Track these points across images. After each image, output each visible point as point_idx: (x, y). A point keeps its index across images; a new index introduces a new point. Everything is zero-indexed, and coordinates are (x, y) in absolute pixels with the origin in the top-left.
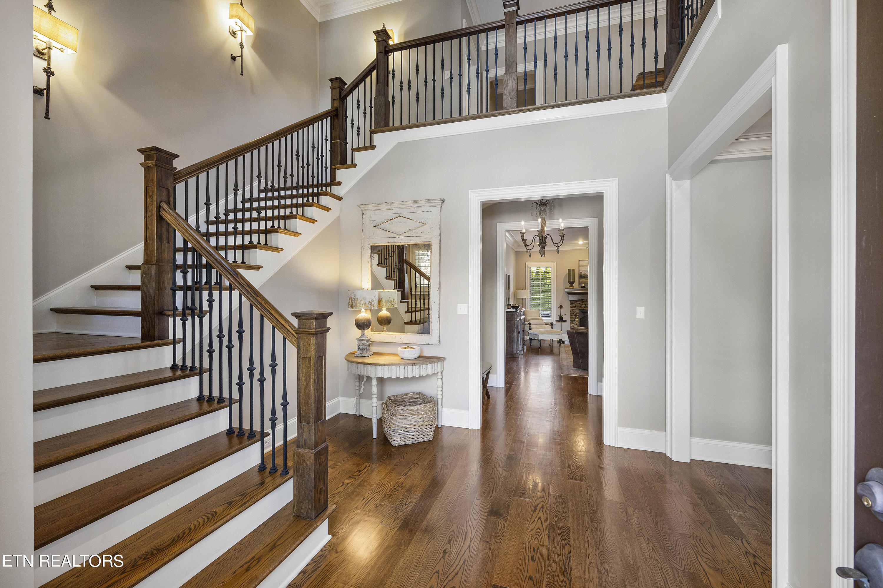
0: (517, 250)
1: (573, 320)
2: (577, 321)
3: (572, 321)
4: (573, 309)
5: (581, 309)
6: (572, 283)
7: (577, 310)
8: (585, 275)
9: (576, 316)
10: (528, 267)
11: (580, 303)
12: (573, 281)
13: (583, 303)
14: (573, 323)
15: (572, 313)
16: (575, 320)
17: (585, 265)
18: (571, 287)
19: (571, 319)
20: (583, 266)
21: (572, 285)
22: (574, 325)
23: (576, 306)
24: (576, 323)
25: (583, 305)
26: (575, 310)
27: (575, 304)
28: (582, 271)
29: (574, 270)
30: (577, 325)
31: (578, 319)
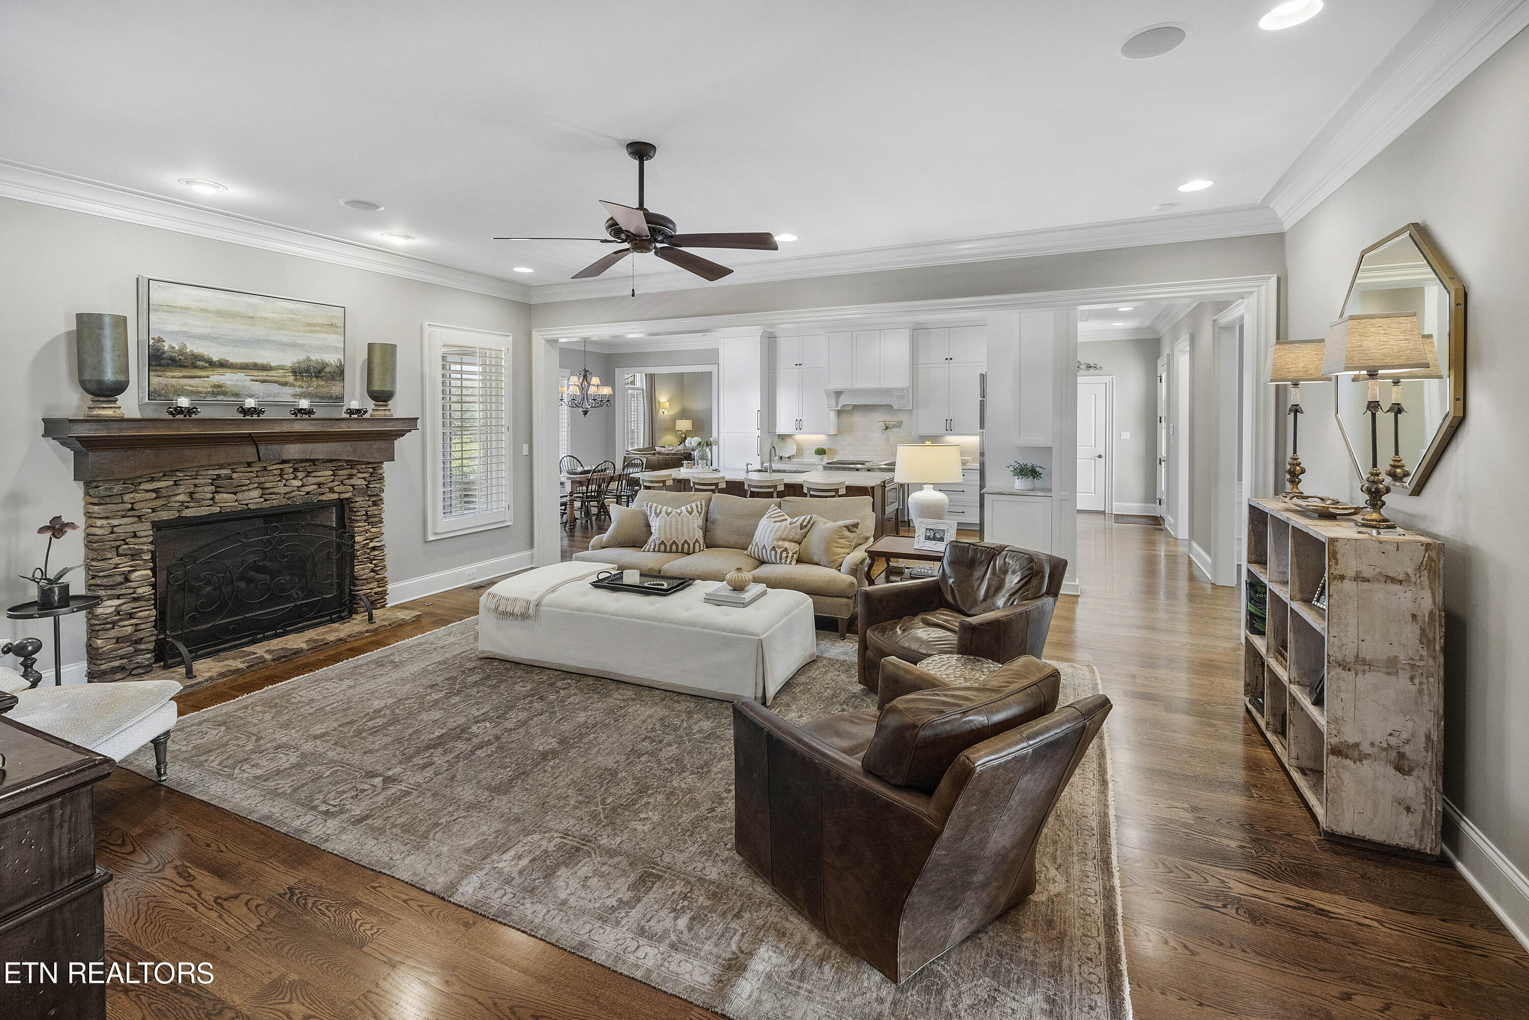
1: (120, 579)
2: (144, 578)
3: (112, 587)
4: (115, 522)
5: (165, 515)
6: (109, 392)
7: (145, 530)
8: (181, 352)
9: (135, 555)
11: (154, 491)
12: (121, 378)
13: (181, 489)
14: (119, 597)
15: (101, 546)
16: (127, 580)
17: (186, 308)
18: (109, 412)
19: (94, 577)
20: (170, 309)
21: (112, 399)
22: (123, 607)
23: (132, 509)
24: (140, 591)
25: (179, 498)
26: (132, 528)
27: (132, 495)
28: (167, 332)
29: (120, 322)
30: (143, 603)
31: (149, 572)
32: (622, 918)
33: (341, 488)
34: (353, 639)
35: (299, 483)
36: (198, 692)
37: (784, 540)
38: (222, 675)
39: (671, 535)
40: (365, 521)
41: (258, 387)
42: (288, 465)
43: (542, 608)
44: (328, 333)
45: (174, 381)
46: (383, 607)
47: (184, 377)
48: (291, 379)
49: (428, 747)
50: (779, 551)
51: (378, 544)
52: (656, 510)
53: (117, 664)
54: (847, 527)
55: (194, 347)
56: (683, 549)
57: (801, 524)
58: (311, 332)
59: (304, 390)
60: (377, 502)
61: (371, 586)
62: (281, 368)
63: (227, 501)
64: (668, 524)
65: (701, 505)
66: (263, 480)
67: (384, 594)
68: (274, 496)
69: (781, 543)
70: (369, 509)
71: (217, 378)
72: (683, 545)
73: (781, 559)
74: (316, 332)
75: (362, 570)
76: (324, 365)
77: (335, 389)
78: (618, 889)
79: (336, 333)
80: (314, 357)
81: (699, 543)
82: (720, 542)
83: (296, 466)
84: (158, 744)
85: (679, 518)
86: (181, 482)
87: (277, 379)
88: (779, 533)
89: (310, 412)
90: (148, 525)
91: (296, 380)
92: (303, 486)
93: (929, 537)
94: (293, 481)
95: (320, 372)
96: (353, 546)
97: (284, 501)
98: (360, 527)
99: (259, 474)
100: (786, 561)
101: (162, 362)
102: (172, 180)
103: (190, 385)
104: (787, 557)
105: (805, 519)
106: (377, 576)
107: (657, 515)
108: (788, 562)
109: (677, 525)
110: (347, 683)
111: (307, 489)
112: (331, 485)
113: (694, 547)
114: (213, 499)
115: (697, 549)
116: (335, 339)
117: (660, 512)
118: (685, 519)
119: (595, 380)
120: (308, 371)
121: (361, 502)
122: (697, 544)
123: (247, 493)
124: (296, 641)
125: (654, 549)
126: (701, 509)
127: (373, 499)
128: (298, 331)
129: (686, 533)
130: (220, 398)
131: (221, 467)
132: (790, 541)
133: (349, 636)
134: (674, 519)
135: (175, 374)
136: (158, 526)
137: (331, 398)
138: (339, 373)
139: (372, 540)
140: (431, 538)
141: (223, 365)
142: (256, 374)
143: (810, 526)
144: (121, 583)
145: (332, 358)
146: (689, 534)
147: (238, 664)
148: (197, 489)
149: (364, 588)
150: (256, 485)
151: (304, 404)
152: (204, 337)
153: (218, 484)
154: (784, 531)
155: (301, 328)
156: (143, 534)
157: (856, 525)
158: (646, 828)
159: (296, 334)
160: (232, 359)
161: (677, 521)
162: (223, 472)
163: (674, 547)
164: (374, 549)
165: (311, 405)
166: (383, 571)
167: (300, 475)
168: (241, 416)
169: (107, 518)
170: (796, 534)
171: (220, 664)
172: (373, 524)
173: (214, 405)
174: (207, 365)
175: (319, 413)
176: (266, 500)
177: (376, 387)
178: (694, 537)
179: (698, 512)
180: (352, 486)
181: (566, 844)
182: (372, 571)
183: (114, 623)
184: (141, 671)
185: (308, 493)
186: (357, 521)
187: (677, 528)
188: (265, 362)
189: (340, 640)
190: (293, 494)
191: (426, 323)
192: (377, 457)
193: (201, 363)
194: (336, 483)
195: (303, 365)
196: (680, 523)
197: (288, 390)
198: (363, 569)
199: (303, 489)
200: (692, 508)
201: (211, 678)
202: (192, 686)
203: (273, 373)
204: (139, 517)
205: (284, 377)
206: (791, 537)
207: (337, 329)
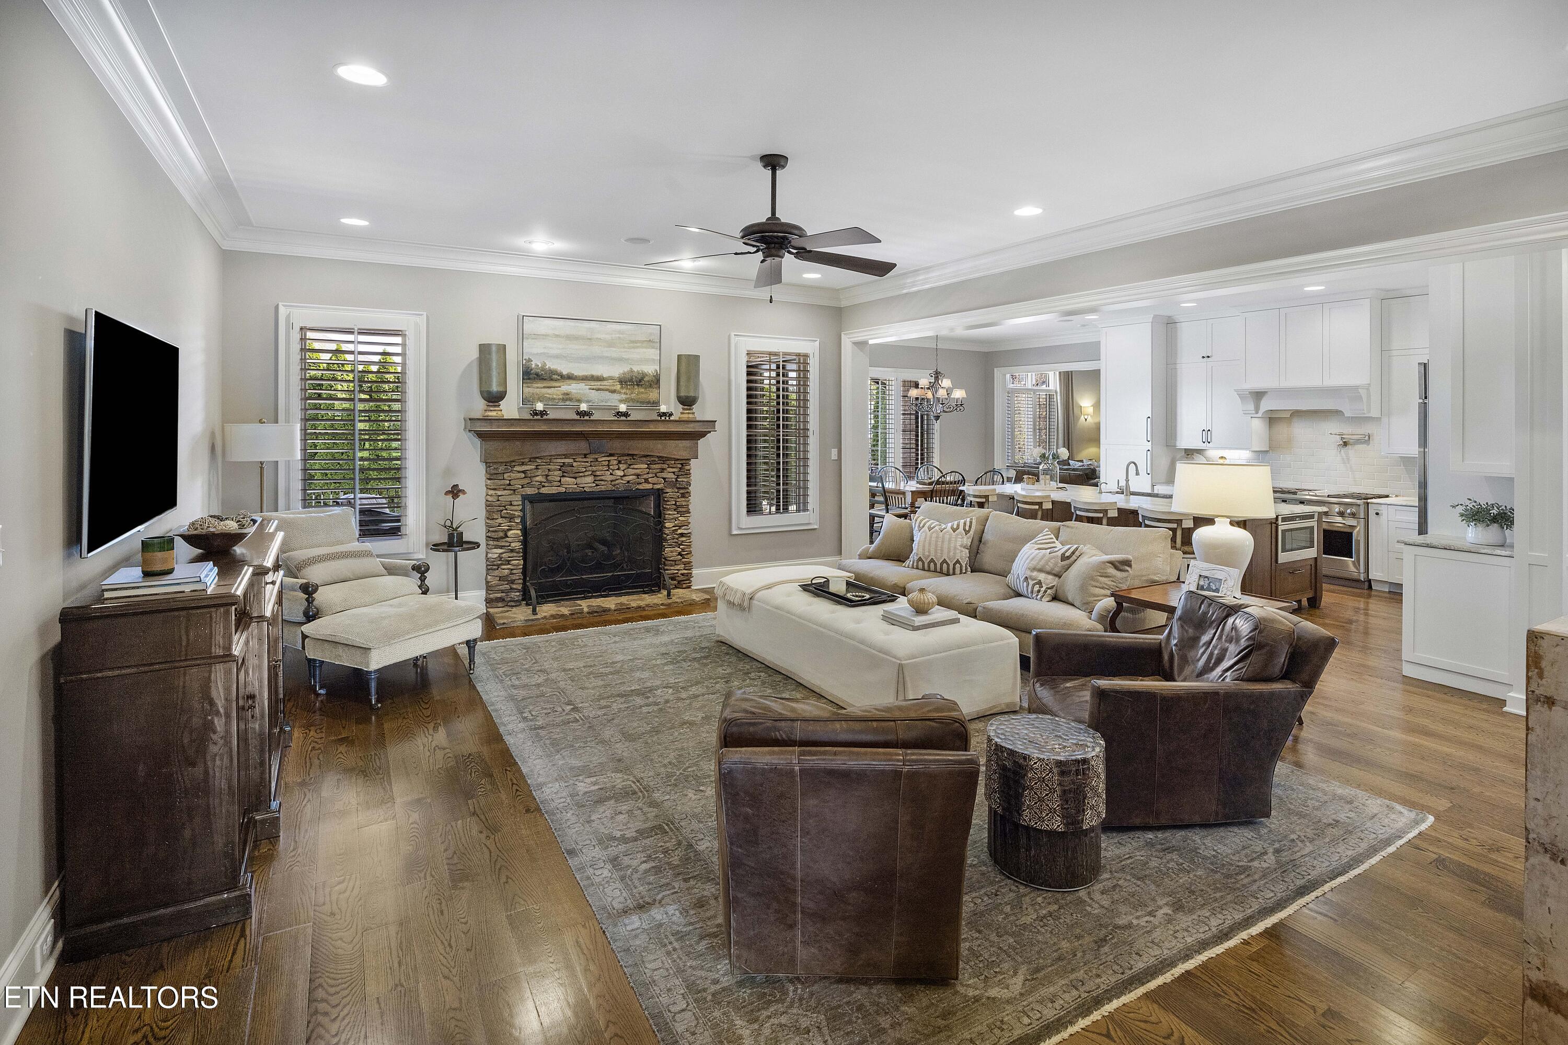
0: (226, 245)
1: (501, 534)
2: (517, 536)
3: (497, 539)
4: (499, 493)
5: (530, 491)
6: (494, 399)
7: (517, 500)
8: (543, 369)
9: (511, 518)
10: (290, 326)
11: (523, 472)
12: (501, 389)
13: (540, 472)
14: (501, 547)
15: (493, 509)
16: (506, 536)
17: (546, 335)
18: (494, 414)
19: (489, 531)
20: (537, 336)
21: (497, 404)
22: (503, 555)
23: (510, 485)
24: (513, 545)
25: (538, 479)
26: (509, 498)
27: (509, 474)
28: (534, 354)
29: (502, 349)
30: (515, 554)
31: (519, 532)
32: (611, 846)
33: (655, 480)
34: (650, 609)
35: (621, 473)
36: (536, 626)
37: (1041, 570)
38: (553, 616)
39: (929, 552)
40: (675, 510)
41: (594, 395)
42: (613, 458)
43: (755, 602)
44: (646, 348)
45: (538, 391)
46: (689, 587)
47: (544, 387)
48: (618, 387)
49: (618, 695)
50: (1031, 583)
51: (686, 532)
52: (920, 523)
53: (499, 595)
54: (1111, 563)
55: (552, 365)
56: (941, 568)
57: (1063, 554)
58: (634, 348)
59: (628, 396)
60: (685, 495)
61: (678, 567)
62: (611, 378)
63: (569, 484)
64: (928, 539)
65: (971, 523)
66: (594, 468)
67: (688, 577)
68: (603, 483)
69: (1035, 574)
70: (678, 500)
71: (566, 387)
72: (941, 565)
73: (1032, 592)
74: (637, 347)
75: (670, 552)
76: (644, 375)
77: (653, 395)
78: (630, 828)
79: (653, 348)
80: (636, 368)
81: (960, 564)
82: (987, 567)
83: (619, 459)
84: (471, 644)
85: (941, 534)
86: (540, 467)
87: (608, 387)
88: (1034, 563)
89: (626, 414)
90: (519, 498)
91: (622, 388)
92: (624, 476)
93: (1202, 586)
94: (617, 471)
95: (640, 381)
96: (661, 530)
97: (610, 487)
98: (669, 514)
99: (592, 464)
100: (1037, 595)
101: (531, 376)
102: (520, 242)
103: (548, 394)
104: (1039, 591)
105: (1069, 549)
106: (684, 560)
107: (920, 529)
108: (1039, 597)
109: (937, 541)
110: (617, 639)
111: (627, 478)
112: (646, 476)
113: (954, 569)
114: (560, 481)
115: (958, 570)
116: (653, 353)
117: (923, 526)
118: (947, 536)
119: (946, 383)
120: (631, 380)
121: (670, 492)
122: (958, 565)
123: (583, 478)
124: (610, 603)
125: (913, 565)
126: (970, 527)
127: (682, 491)
128: (624, 348)
129: (946, 551)
130: (568, 403)
131: (566, 456)
132: (1049, 573)
133: (647, 605)
134: (934, 535)
135: (539, 385)
136: (525, 498)
137: (649, 402)
138: (656, 382)
139: (680, 527)
140: (735, 532)
141: (570, 377)
142: (593, 384)
143: (1074, 557)
144: (502, 538)
145: (650, 369)
146: (949, 552)
147: (565, 611)
148: (550, 473)
149: (672, 568)
150: (590, 473)
151: (623, 408)
152: (557, 357)
153: (565, 470)
154: (1040, 560)
155: (626, 345)
156: (515, 503)
157: (1128, 563)
158: (694, 797)
159: (623, 350)
160: (577, 373)
161: (937, 537)
162: (567, 461)
163: (932, 565)
164: (682, 535)
165: (627, 409)
166: (689, 556)
167: (622, 466)
168: (578, 417)
169: (495, 489)
170: (1056, 564)
171: (557, 609)
172: (682, 514)
173: (564, 408)
174: (559, 378)
175: (634, 416)
176: (597, 485)
177: (682, 394)
178: (954, 557)
179: (964, 530)
180: (664, 479)
181: (631, 787)
182: (680, 554)
183: (499, 566)
184: (513, 604)
185: (628, 482)
186: (668, 509)
187: (936, 546)
188: (599, 374)
189: (640, 607)
190: (617, 482)
191: (733, 334)
192: (683, 454)
193: (555, 377)
194: (650, 475)
195: (628, 376)
196: (940, 540)
197: (616, 396)
198: (672, 552)
199: (624, 478)
200: (958, 526)
201: (545, 617)
202: (533, 620)
203: (605, 383)
204: (514, 490)
205: (613, 385)
206: (1048, 568)
207: (654, 344)
